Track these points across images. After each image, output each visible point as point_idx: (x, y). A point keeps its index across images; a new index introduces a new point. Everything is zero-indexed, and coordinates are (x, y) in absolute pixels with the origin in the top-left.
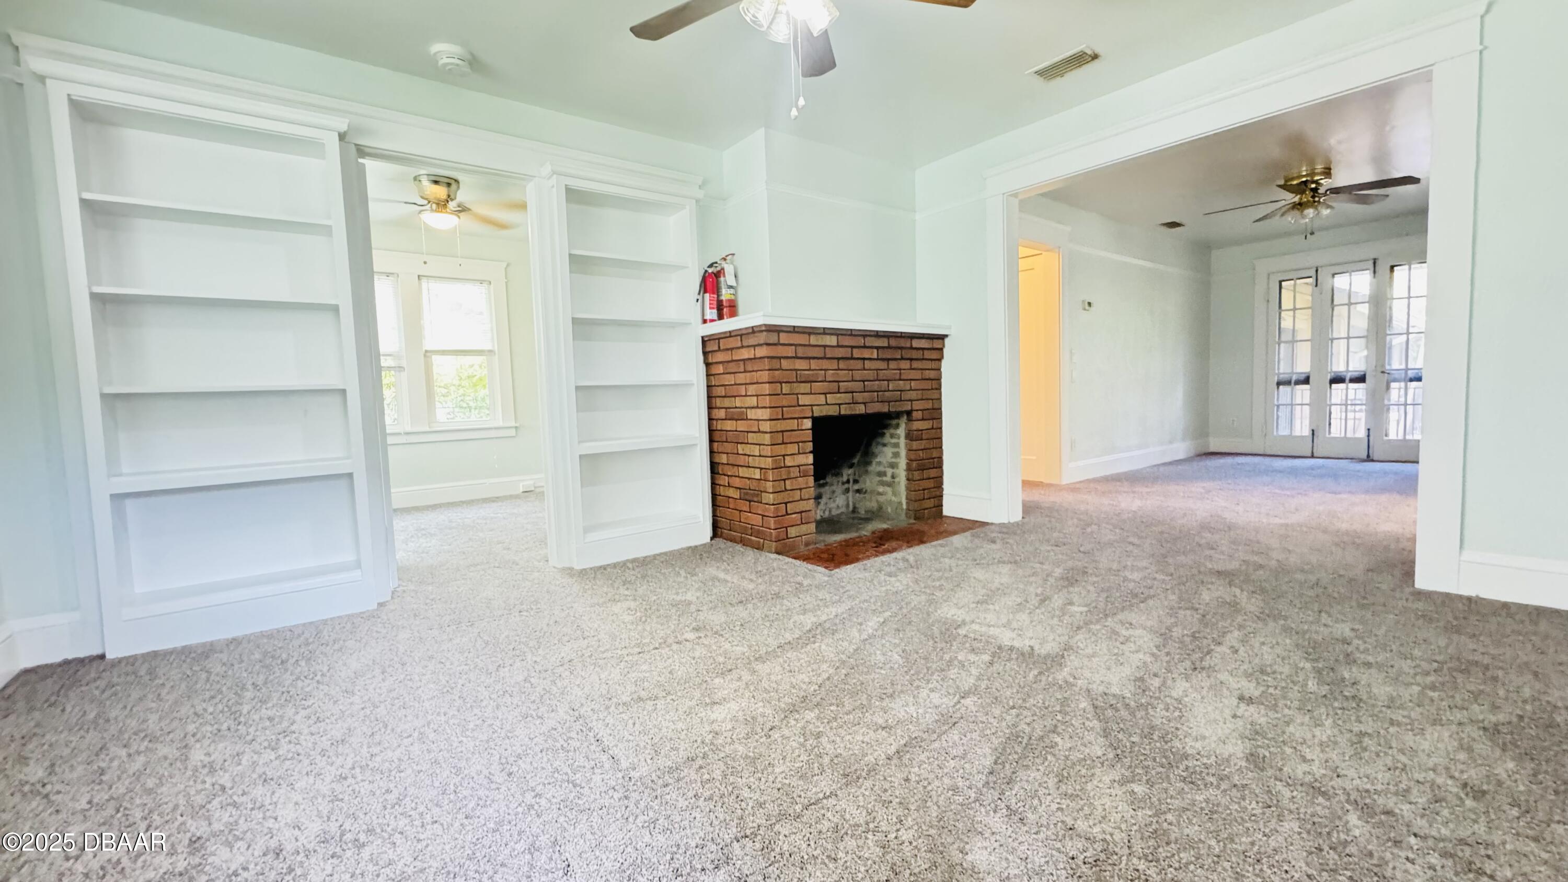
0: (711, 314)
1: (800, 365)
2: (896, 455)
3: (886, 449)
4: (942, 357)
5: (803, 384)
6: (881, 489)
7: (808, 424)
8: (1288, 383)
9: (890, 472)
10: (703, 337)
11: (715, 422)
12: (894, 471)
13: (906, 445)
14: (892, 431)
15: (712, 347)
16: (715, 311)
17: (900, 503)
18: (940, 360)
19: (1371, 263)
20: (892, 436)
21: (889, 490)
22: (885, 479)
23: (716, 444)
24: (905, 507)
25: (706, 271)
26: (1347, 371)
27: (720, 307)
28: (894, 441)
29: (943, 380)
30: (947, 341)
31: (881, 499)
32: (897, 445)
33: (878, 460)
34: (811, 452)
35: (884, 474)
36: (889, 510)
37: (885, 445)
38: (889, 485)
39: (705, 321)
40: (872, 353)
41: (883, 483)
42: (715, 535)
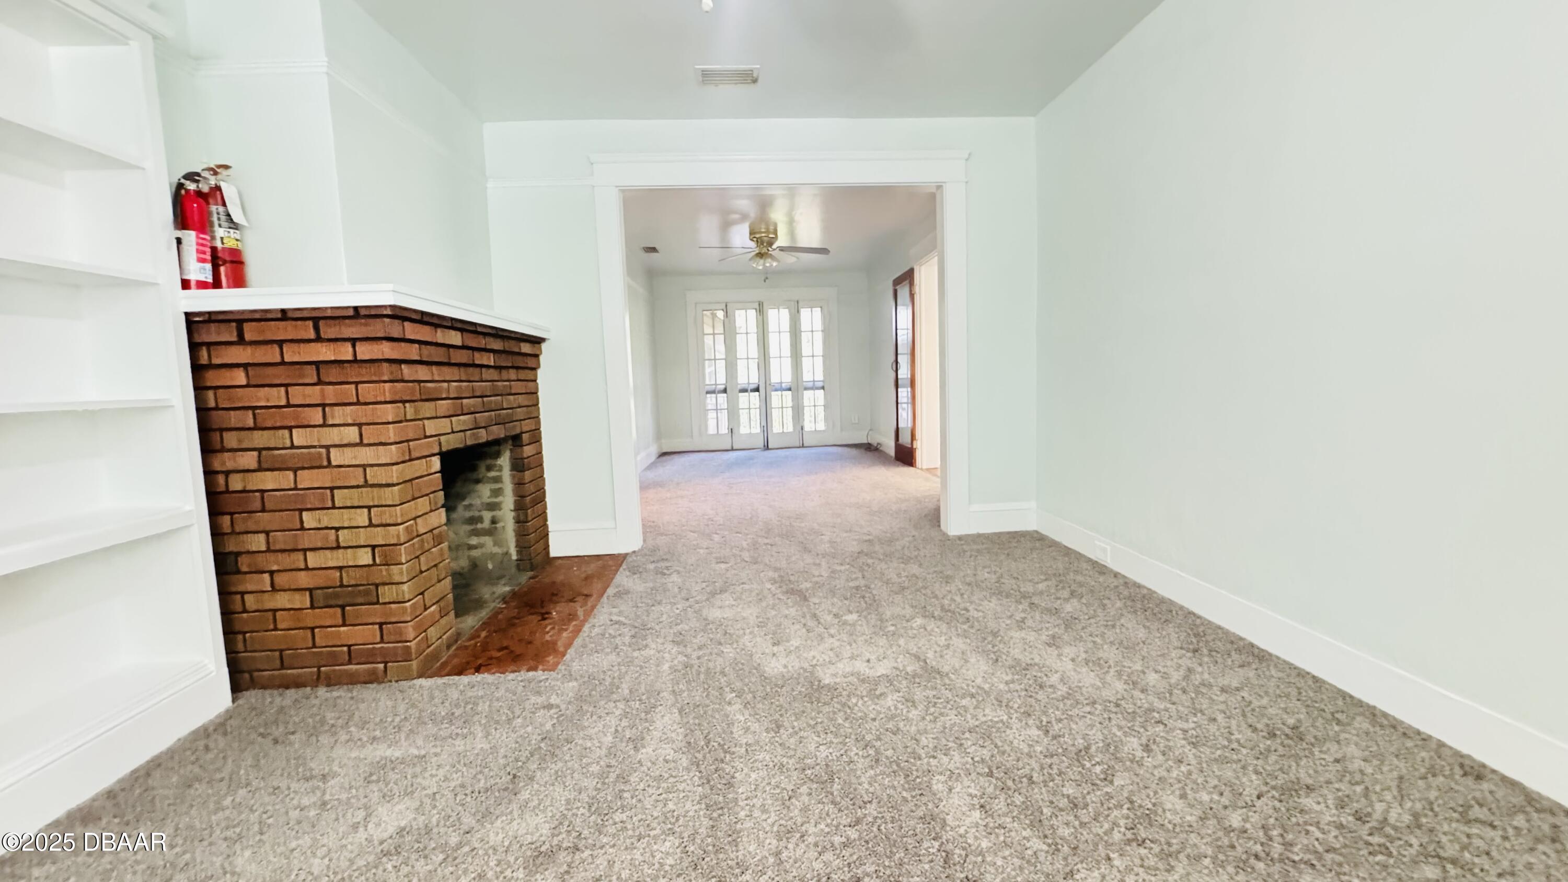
0: (201, 271)
1: (422, 373)
2: (497, 492)
3: (480, 487)
4: (539, 366)
5: (427, 404)
6: (474, 541)
7: (436, 463)
8: (713, 392)
9: (487, 516)
10: (187, 315)
11: (221, 479)
12: (494, 513)
13: (513, 477)
14: (489, 462)
15: (212, 334)
16: (209, 266)
17: (507, 554)
18: (534, 369)
19: (756, 305)
20: (489, 468)
21: (487, 540)
22: (479, 526)
23: (226, 520)
24: (514, 557)
25: (180, 186)
26: (749, 383)
27: (216, 258)
28: (492, 474)
29: (540, 394)
30: (544, 346)
31: (475, 553)
32: (498, 480)
33: (466, 503)
34: (443, 506)
35: (480, 519)
36: (490, 566)
37: (478, 481)
38: (490, 532)
39: (186, 284)
40: (489, 358)
41: (476, 533)
42: (236, 688)
